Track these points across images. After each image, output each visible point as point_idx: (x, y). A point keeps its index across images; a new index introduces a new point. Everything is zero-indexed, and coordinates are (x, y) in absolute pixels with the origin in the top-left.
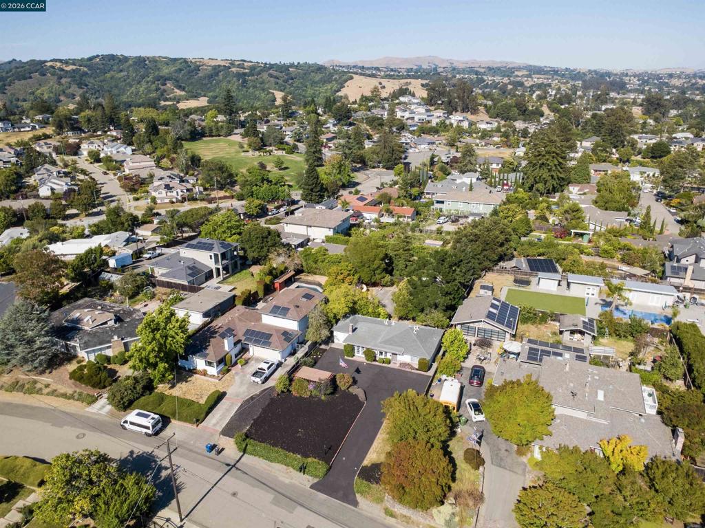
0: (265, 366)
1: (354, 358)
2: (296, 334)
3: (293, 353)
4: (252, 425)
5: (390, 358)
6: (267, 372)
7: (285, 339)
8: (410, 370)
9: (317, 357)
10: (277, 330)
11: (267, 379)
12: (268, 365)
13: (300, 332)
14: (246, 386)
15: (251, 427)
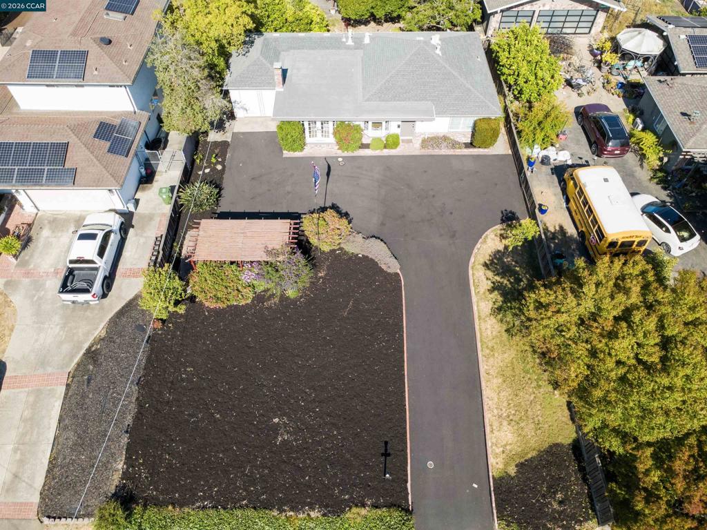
0: (88, 250)
1: (307, 152)
2: (134, 123)
3: (147, 177)
4: (130, 449)
5: (398, 131)
6: (103, 265)
7: (111, 150)
8: (450, 152)
9: (213, 170)
10: (76, 123)
11: (109, 281)
12: (96, 243)
13: (145, 115)
14: (57, 319)
15: (129, 461)
